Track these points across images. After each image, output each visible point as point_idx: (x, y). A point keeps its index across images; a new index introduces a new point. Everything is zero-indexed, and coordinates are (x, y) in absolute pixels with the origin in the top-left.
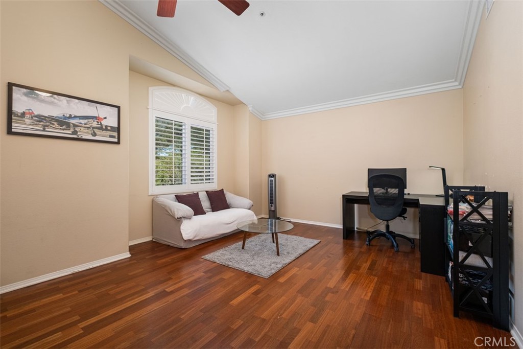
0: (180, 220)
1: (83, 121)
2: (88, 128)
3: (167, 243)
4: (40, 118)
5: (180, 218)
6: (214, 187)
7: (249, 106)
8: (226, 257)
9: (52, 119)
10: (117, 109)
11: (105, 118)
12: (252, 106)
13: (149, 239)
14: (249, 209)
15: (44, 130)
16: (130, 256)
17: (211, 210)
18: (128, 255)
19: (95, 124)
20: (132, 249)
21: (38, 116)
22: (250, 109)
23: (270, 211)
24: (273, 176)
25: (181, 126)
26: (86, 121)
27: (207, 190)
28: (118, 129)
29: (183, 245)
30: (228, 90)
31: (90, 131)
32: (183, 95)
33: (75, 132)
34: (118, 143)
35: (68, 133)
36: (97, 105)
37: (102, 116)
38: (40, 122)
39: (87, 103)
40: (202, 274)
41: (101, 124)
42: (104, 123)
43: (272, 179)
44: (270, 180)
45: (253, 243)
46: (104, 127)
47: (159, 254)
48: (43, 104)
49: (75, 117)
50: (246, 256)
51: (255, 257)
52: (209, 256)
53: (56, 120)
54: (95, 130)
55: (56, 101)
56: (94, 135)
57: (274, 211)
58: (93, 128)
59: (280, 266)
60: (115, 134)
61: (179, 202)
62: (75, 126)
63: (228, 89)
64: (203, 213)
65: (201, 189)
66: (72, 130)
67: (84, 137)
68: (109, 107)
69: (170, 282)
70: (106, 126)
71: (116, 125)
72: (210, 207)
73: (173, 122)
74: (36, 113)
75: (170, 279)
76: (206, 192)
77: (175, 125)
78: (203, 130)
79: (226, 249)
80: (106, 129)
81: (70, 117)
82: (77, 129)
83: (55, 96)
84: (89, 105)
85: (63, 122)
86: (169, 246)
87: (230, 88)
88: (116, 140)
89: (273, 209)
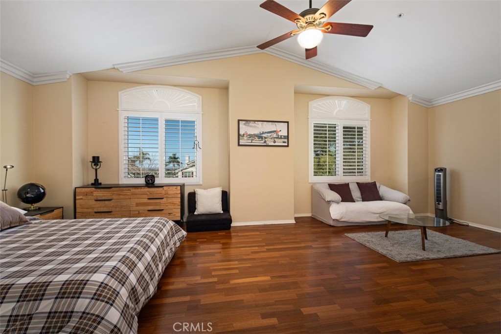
0: (329, 203)
1: (269, 135)
2: (272, 138)
3: (321, 220)
4: (250, 136)
5: (329, 201)
6: (366, 179)
7: (408, 96)
8: (366, 239)
9: (255, 135)
10: (287, 124)
11: (280, 131)
12: (411, 95)
13: (309, 215)
14: (404, 204)
15: (252, 142)
16: (295, 222)
17: (361, 200)
18: (294, 222)
19: (275, 136)
20: (296, 219)
21: (249, 135)
22: (410, 99)
23: (437, 209)
24: (441, 170)
25: (335, 127)
26: (270, 134)
27: (358, 181)
28: (287, 137)
29: (332, 223)
30: (380, 87)
31: (272, 140)
32: (336, 101)
33: (265, 142)
34: (288, 146)
35: (261, 143)
36: (276, 123)
37: (278, 130)
38: (250, 138)
39: (271, 123)
40: (341, 244)
41: (278, 135)
42: (280, 134)
43: (440, 173)
44: (437, 175)
45: (401, 236)
46: (280, 137)
47: (313, 226)
48: (251, 128)
49: (265, 132)
50: (386, 242)
51: (395, 246)
52: (350, 235)
53: (257, 136)
54: (275, 139)
55: (257, 125)
56: (275, 142)
57: (442, 210)
58: (274, 138)
59: (419, 258)
60: (286, 140)
61: (331, 190)
62: (265, 138)
63: (380, 85)
64: (352, 201)
65: (352, 180)
66: (264, 141)
67: (270, 144)
68: (282, 123)
69: (316, 243)
70: (281, 136)
71: (286, 135)
72: (361, 197)
73: (327, 125)
74: (248, 134)
75: (317, 241)
76: (357, 183)
77: (329, 127)
78: (354, 128)
79: (369, 233)
80: (281, 138)
81: (263, 133)
82: (266, 140)
83: (256, 122)
84: (272, 124)
85: (260, 137)
86: (322, 222)
87: (382, 84)
88: (286, 144)
89: (441, 207)
